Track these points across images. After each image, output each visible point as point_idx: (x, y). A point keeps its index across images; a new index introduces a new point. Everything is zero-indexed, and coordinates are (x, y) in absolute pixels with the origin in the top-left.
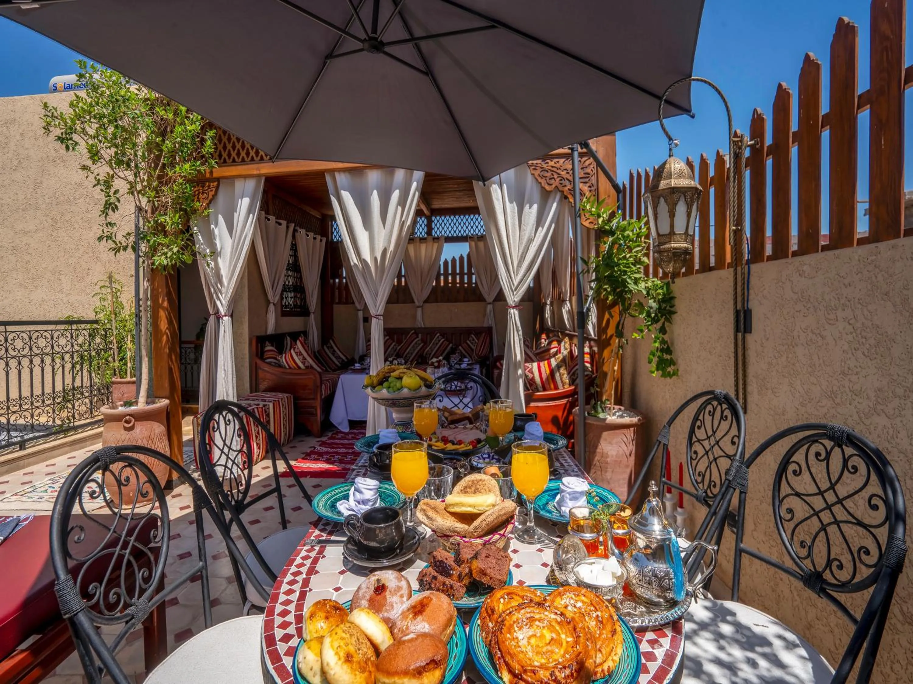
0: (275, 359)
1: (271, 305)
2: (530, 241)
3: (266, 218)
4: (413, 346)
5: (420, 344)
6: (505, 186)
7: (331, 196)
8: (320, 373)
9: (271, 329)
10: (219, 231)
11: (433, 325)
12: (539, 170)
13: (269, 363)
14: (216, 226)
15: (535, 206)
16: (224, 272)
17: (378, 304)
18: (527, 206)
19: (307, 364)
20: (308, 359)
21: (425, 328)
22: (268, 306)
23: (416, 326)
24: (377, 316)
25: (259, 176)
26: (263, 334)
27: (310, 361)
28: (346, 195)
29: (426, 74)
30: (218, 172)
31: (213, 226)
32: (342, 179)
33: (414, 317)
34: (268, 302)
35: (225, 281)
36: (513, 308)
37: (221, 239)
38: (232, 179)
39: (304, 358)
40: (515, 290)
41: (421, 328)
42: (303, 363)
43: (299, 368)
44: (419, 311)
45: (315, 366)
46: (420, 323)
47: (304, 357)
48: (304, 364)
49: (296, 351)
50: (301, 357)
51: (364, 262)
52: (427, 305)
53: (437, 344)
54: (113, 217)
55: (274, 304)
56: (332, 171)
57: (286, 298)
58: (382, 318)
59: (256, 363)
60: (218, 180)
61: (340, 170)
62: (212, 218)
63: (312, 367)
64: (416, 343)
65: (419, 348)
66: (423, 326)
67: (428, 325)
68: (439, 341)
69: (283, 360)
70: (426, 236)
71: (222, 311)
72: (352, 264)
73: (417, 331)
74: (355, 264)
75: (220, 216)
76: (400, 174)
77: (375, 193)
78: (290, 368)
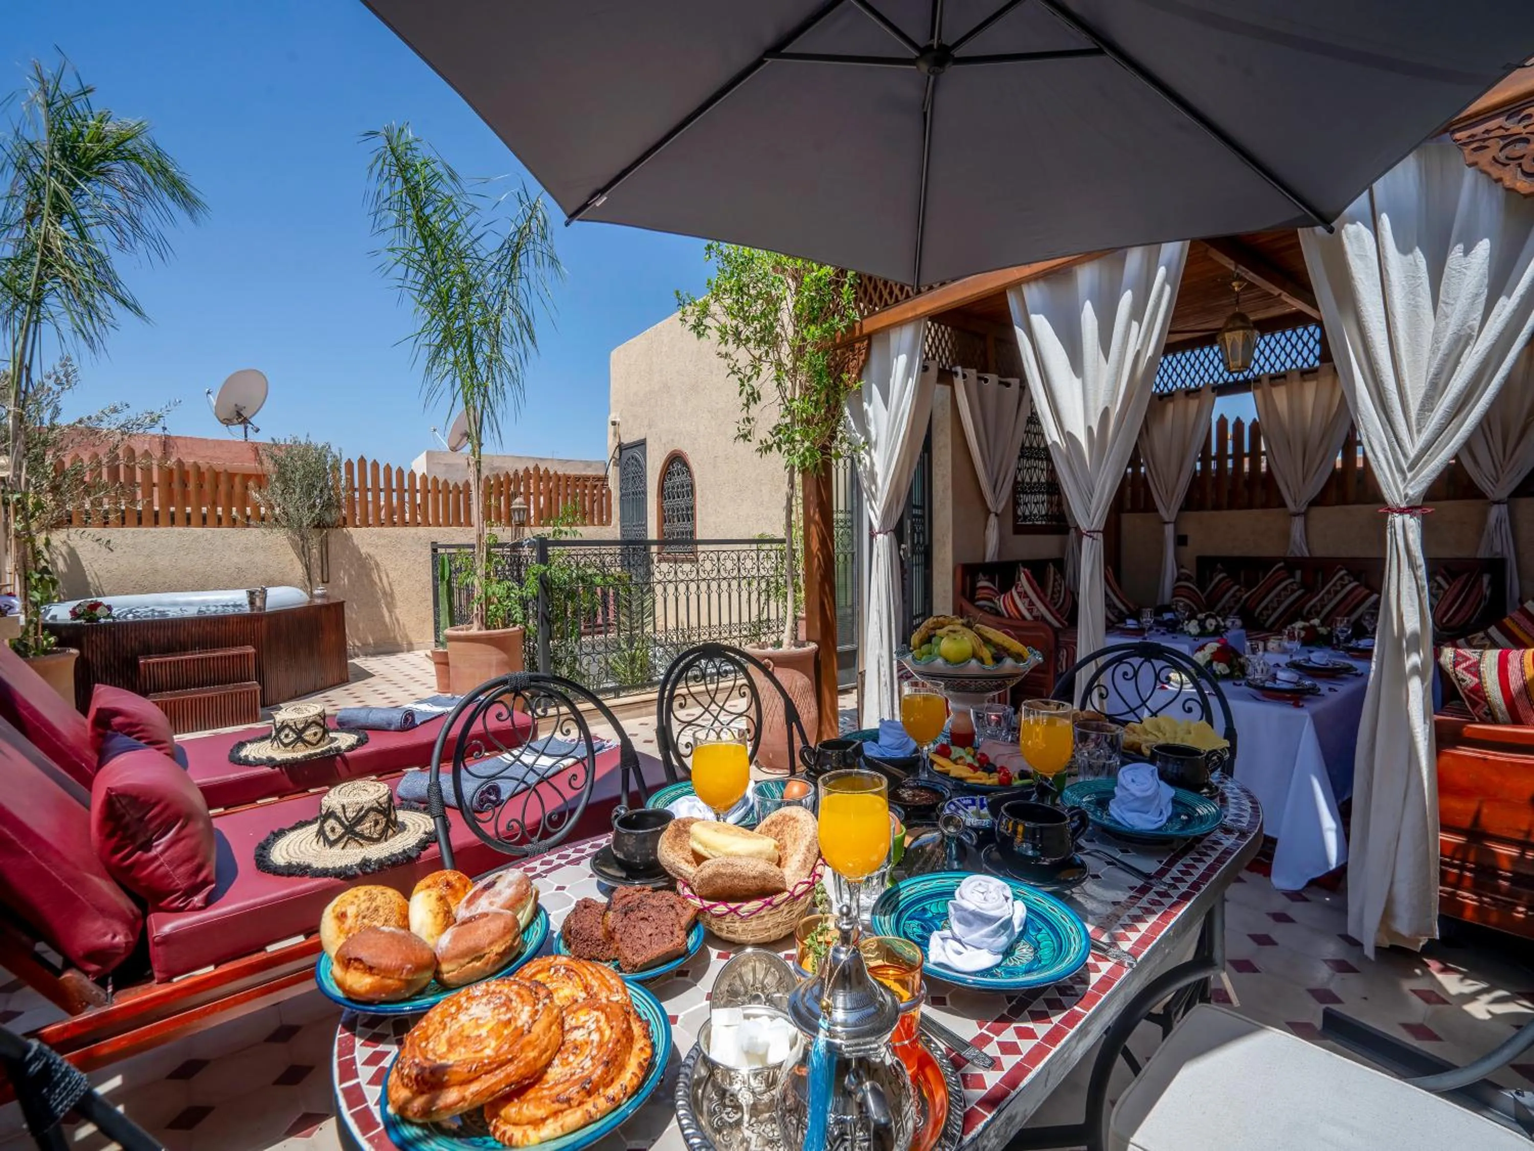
0: (991, 600)
1: (992, 516)
2: (1463, 341)
3: (979, 378)
4: (1278, 595)
5: (1293, 591)
6: (1385, 220)
7: (1016, 328)
8: (1056, 631)
9: (991, 555)
10: (874, 411)
11: (1331, 553)
12: (1494, 147)
13: (981, 608)
14: (870, 403)
15: (1483, 248)
16: (879, 469)
17: (1092, 511)
18: (1457, 251)
19: (1035, 613)
20: (1039, 604)
21: (1311, 558)
22: (987, 519)
23: (1288, 555)
24: (1090, 533)
25: (917, 319)
26: (978, 560)
27: (1043, 609)
28: (1040, 322)
29: (1099, 52)
30: (870, 325)
31: (865, 405)
32: (1033, 294)
33: (1286, 535)
34: (988, 512)
35: (879, 481)
36: (1402, 511)
37: (876, 423)
38: (886, 330)
39: (1031, 603)
40: (1411, 468)
41: (1303, 558)
42: (1030, 611)
43: (1024, 618)
44: (1297, 525)
45: (1049, 617)
46: (1298, 546)
47: (1030, 601)
48: (1031, 613)
49: (1019, 589)
50: (1027, 601)
51: (1070, 438)
52: (1316, 511)
53: (1336, 593)
54: (754, 410)
55: (996, 515)
56: (1017, 285)
57: (1026, 504)
58: (1101, 535)
59: (961, 606)
60: (869, 336)
61: (1028, 280)
62: (864, 392)
63: (1043, 619)
64: (1285, 589)
65: (1292, 598)
66: (1307, 555)
67: (1319, 553)
68: (1343, 586)
69: (1001, 603)
70: (1317, 364)
71: (876, 525)
72: (1049, 443)
73: (1292, 564)
74: (1055, 443)
75: (874, 387)
76: (1134, 258)
77: (1088, 305)
78: (1010, 617)
